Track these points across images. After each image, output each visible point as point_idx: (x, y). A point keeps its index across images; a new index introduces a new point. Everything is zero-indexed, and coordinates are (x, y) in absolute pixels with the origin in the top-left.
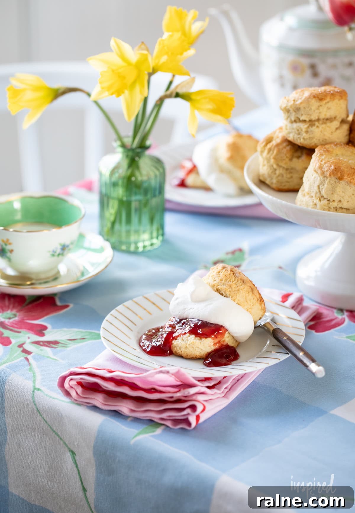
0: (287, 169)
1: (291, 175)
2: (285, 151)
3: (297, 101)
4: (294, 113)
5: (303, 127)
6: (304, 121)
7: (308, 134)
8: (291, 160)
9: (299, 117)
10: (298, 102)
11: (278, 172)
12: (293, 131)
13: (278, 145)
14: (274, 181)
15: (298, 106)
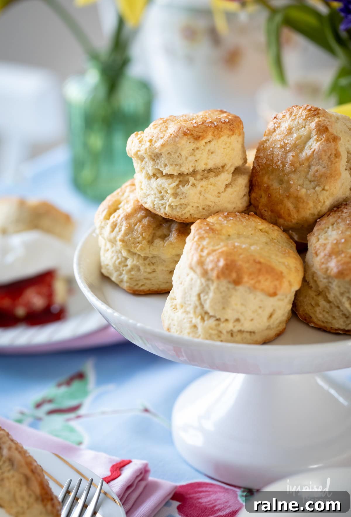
0: (145, 258)
1: (153, 267)
2: (139, 228)
3: (156, 142)
4: (152, 163)
5: (169, 185)
6: (171, 176)
7: (178, 199)
8: (151, 242)
9: (161, 169)
10: (158, 144)
11: (129, 262)
12: (152, 192)
13: (128, 217)
14: (125, 277)
15: (157, 151)
